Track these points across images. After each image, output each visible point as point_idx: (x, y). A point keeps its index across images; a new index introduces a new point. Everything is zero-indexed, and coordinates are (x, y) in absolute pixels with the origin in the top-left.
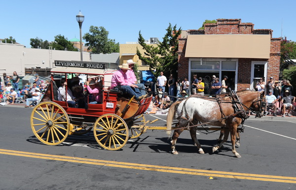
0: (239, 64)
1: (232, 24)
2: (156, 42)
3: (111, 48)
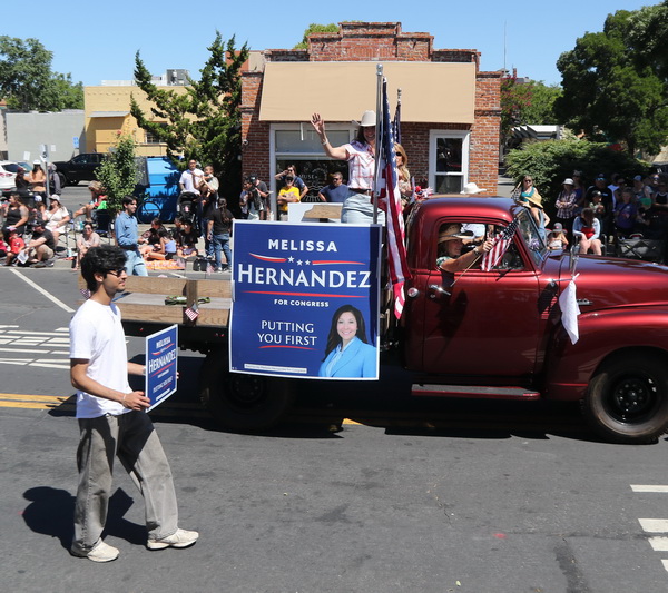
1: (380, 36)
2: (181, 82)
3: (60, 97)
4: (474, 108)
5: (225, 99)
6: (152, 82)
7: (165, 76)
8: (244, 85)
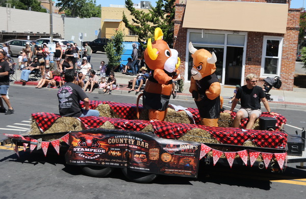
0: (248, 39)
2: (147, 7)
3: (90, 11)
4: (286, 26)
5: (167, 16)
6: (133, 7)
7: (139, 4)
8: (176, 10)
